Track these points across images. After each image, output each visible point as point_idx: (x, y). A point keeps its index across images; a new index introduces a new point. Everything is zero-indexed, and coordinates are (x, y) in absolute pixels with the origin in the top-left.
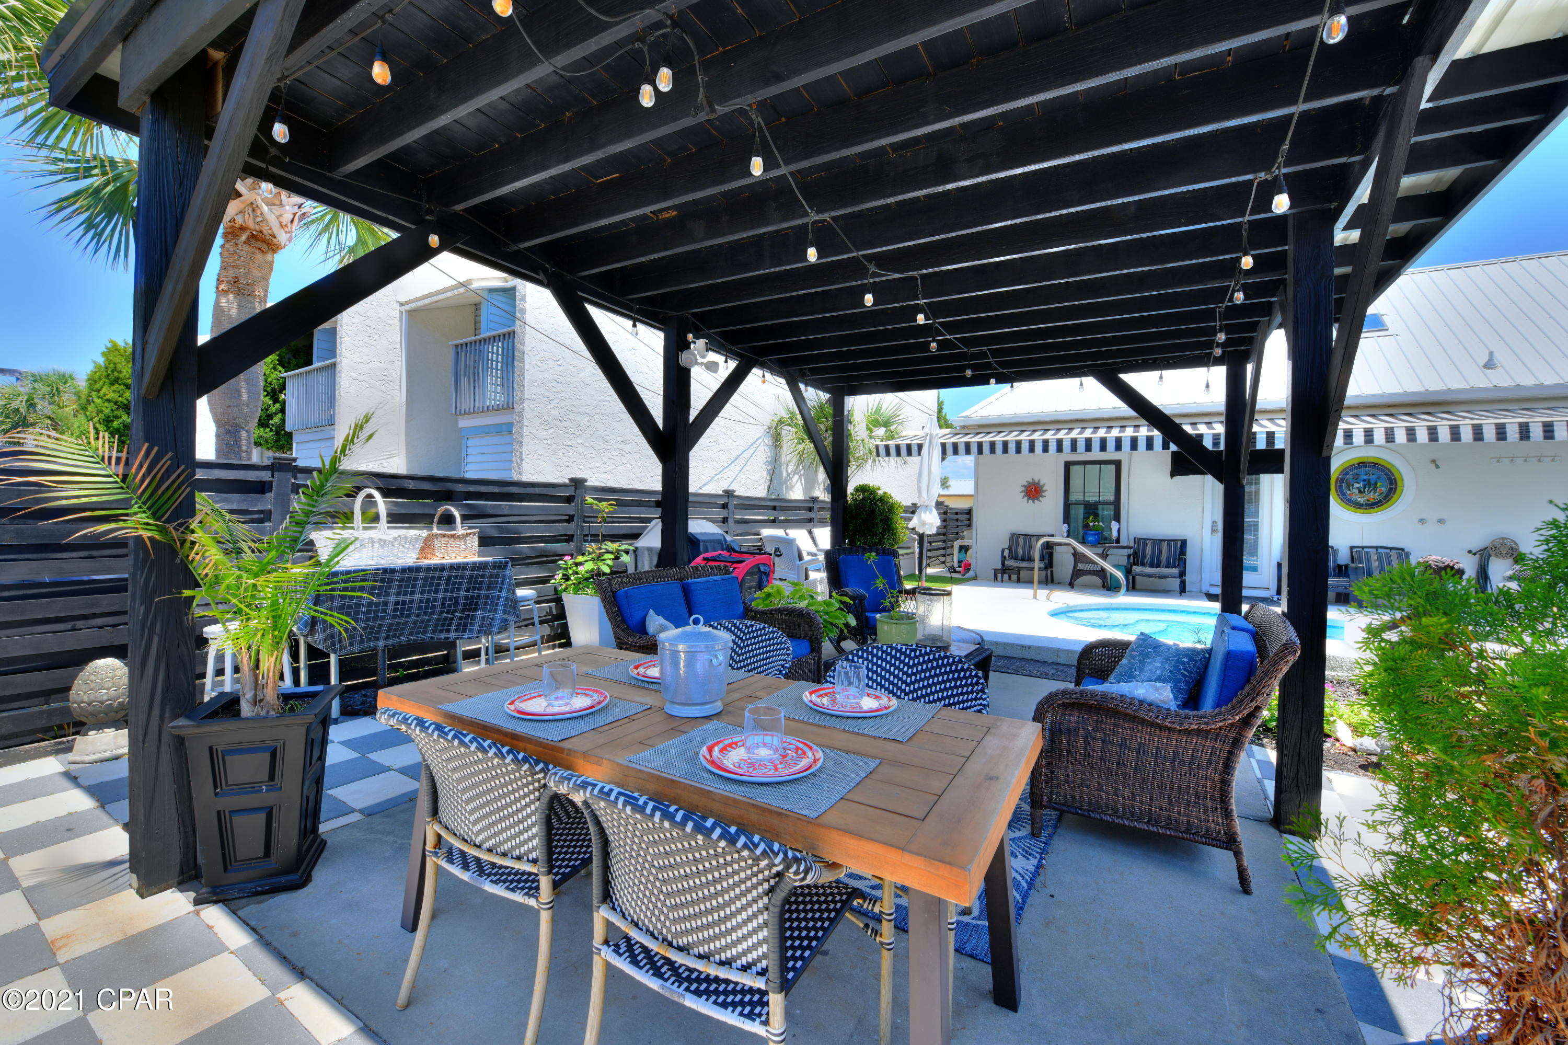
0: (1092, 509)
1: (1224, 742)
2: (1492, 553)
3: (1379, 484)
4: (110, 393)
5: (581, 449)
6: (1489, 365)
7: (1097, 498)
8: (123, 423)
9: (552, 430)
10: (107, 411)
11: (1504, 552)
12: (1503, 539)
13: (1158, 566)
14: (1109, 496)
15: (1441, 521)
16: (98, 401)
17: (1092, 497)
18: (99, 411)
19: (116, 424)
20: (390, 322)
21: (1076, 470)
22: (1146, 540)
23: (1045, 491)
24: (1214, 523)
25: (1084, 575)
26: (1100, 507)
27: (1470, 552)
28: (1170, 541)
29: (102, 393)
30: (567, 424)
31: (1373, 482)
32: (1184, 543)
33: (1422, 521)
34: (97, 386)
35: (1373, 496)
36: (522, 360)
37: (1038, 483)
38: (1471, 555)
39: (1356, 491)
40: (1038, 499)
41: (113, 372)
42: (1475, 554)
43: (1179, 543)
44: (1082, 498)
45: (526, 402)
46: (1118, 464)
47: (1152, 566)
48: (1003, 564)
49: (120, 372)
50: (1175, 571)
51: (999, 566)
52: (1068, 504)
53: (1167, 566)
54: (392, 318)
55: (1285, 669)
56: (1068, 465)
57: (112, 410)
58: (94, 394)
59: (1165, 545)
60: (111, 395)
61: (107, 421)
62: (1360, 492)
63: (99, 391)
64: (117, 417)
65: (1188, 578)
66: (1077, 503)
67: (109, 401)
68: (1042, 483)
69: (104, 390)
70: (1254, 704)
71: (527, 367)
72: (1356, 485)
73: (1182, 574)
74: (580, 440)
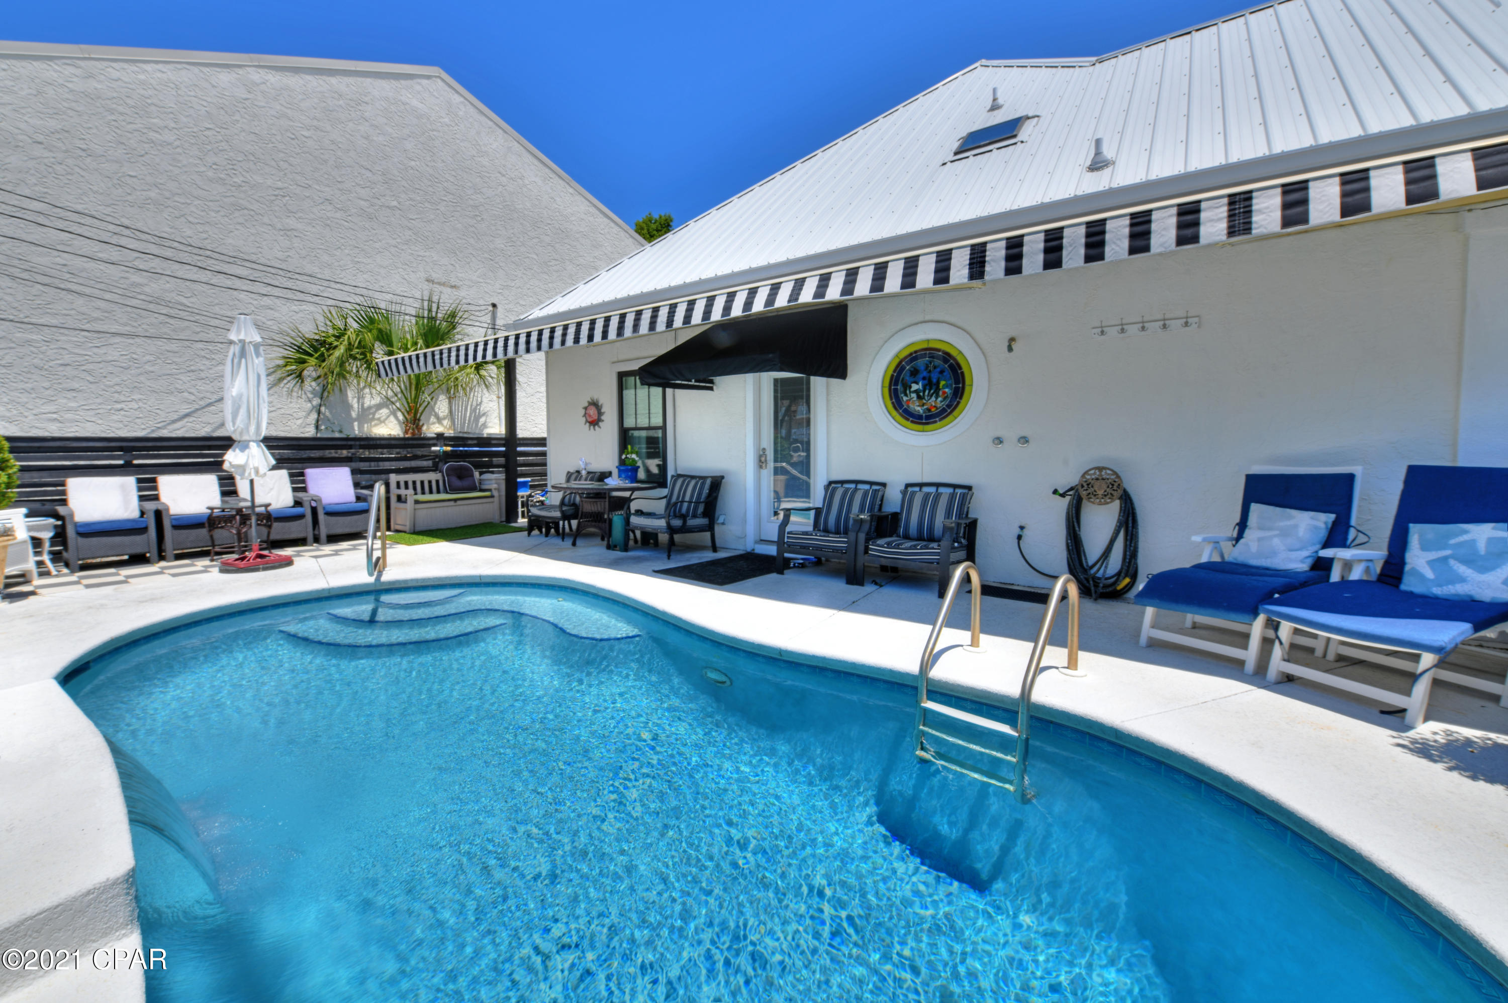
2: (1084, 493)
3: (942, 383)
6: (1098, 164)
11: (1100, 493)
12: (1100, 469)
15: (1024, 440)
24: (763, 451)
27: (1055, 492)
31: (934, 381)
32: (717, 480)
33: (999, 440)
35: (937, 402)
38: (1057, 497)
39: (914, 395)
42: (1063, 495)
62: (919, 397)
72: (915, 387)
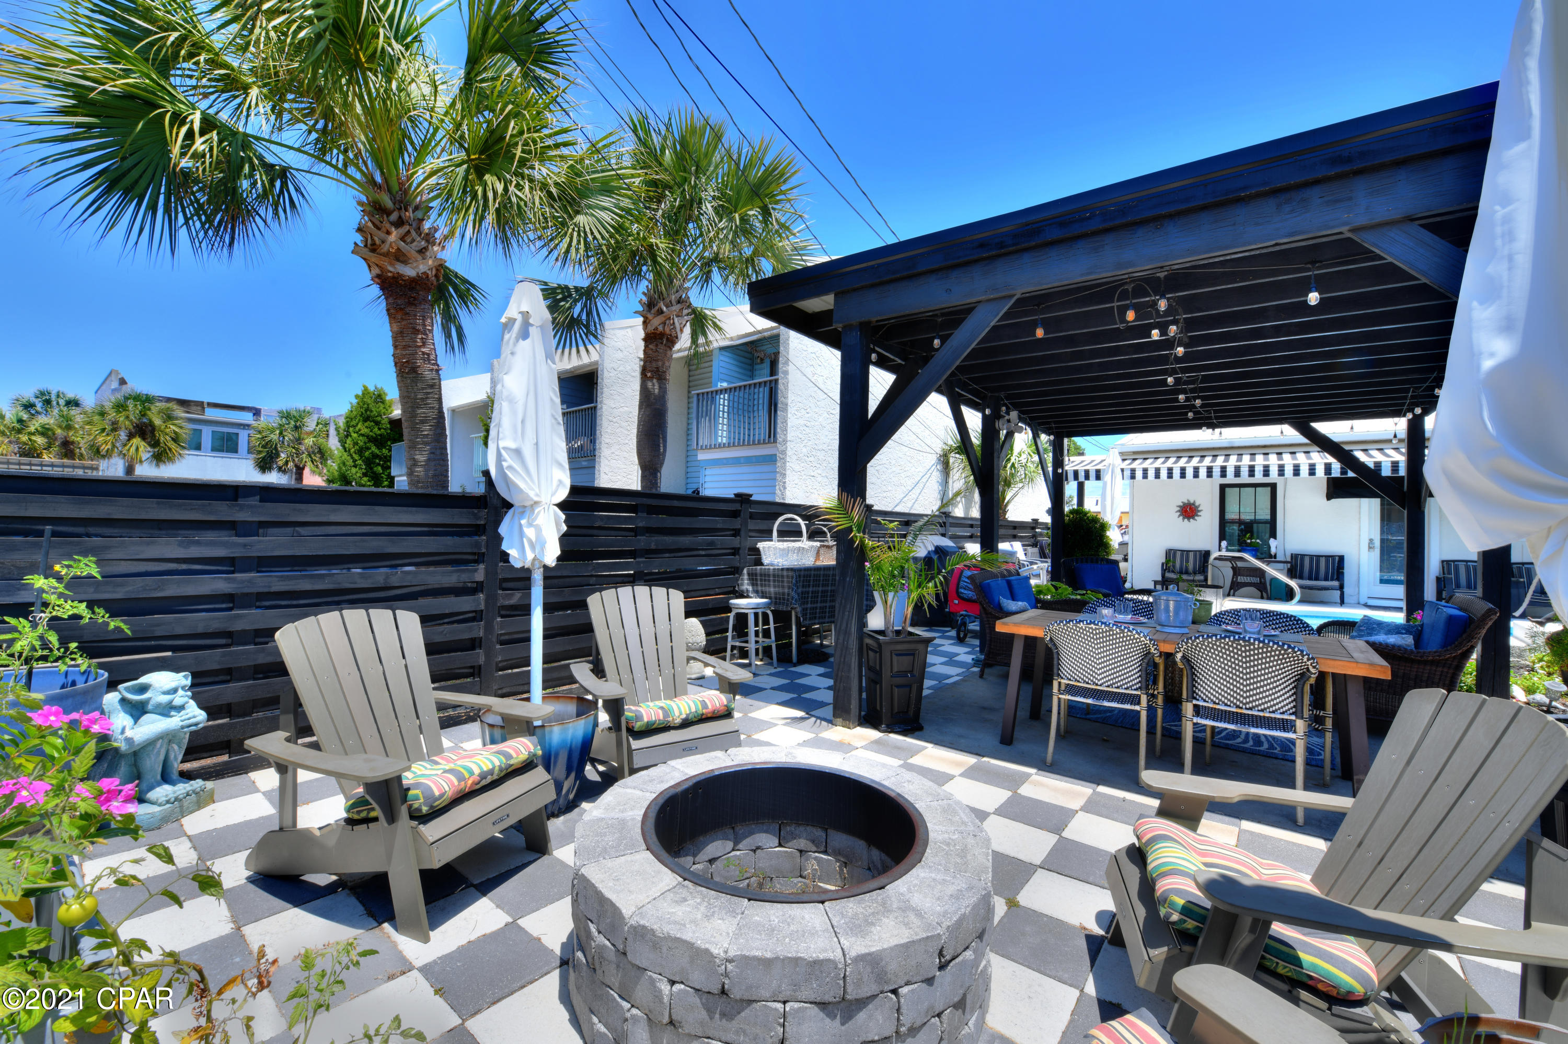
0: (1248, 528)
1: (1449, 668)
4: (363, 428)
5: (820, 479)
7: (1253, 518)
8: (372, 453)
9: (802, 465)
10: (361, 444)
13: (1317, 579)
14: (1264, 514)
16: (355, 435)
17: (1247, 517)
18: (355, 444)
19: (367, 454)
20: (633, 374)
21: (1231, 494)
22: (1303, 556)
23: (1200, 511)
24: (1371, 541)
25: (1242, 587)
26: (1255, 526)
28: (1327, 557)
29: (357, 429)
30: (812, 459)
32: (1341, 558)
34: (354, 423)
36: (785, 410)
37: (1194, 504)
40: (1193, 518)
41: (366, 411)
43: (1337, 558)
44: (1237, 517)
45: (788, 443)
46: (1273, 487)
47: (1310, 579)
48: (1163, 576)
49: (371, 411)
50: (1336, 583)
51: (1160, 578)
52: (1223, 522)
53: (1326, 579)
54: (634, 371)
55: (1490, 623)
56: (1223, 488)
57: (365, 443)
58: (351, 429)
59: (1323, 561)
60: (365, 431)
61: (360, 452)
63: (354, 426)
64: (368, 448)
65: (1346, 590)
66: (1233, 522)
67: (363, 435)
68: (1197, 504)
69: (359, 426)
70: (1470, 644)
71: (789, 415)
73: (1341, 587)
74: (819, 471)
